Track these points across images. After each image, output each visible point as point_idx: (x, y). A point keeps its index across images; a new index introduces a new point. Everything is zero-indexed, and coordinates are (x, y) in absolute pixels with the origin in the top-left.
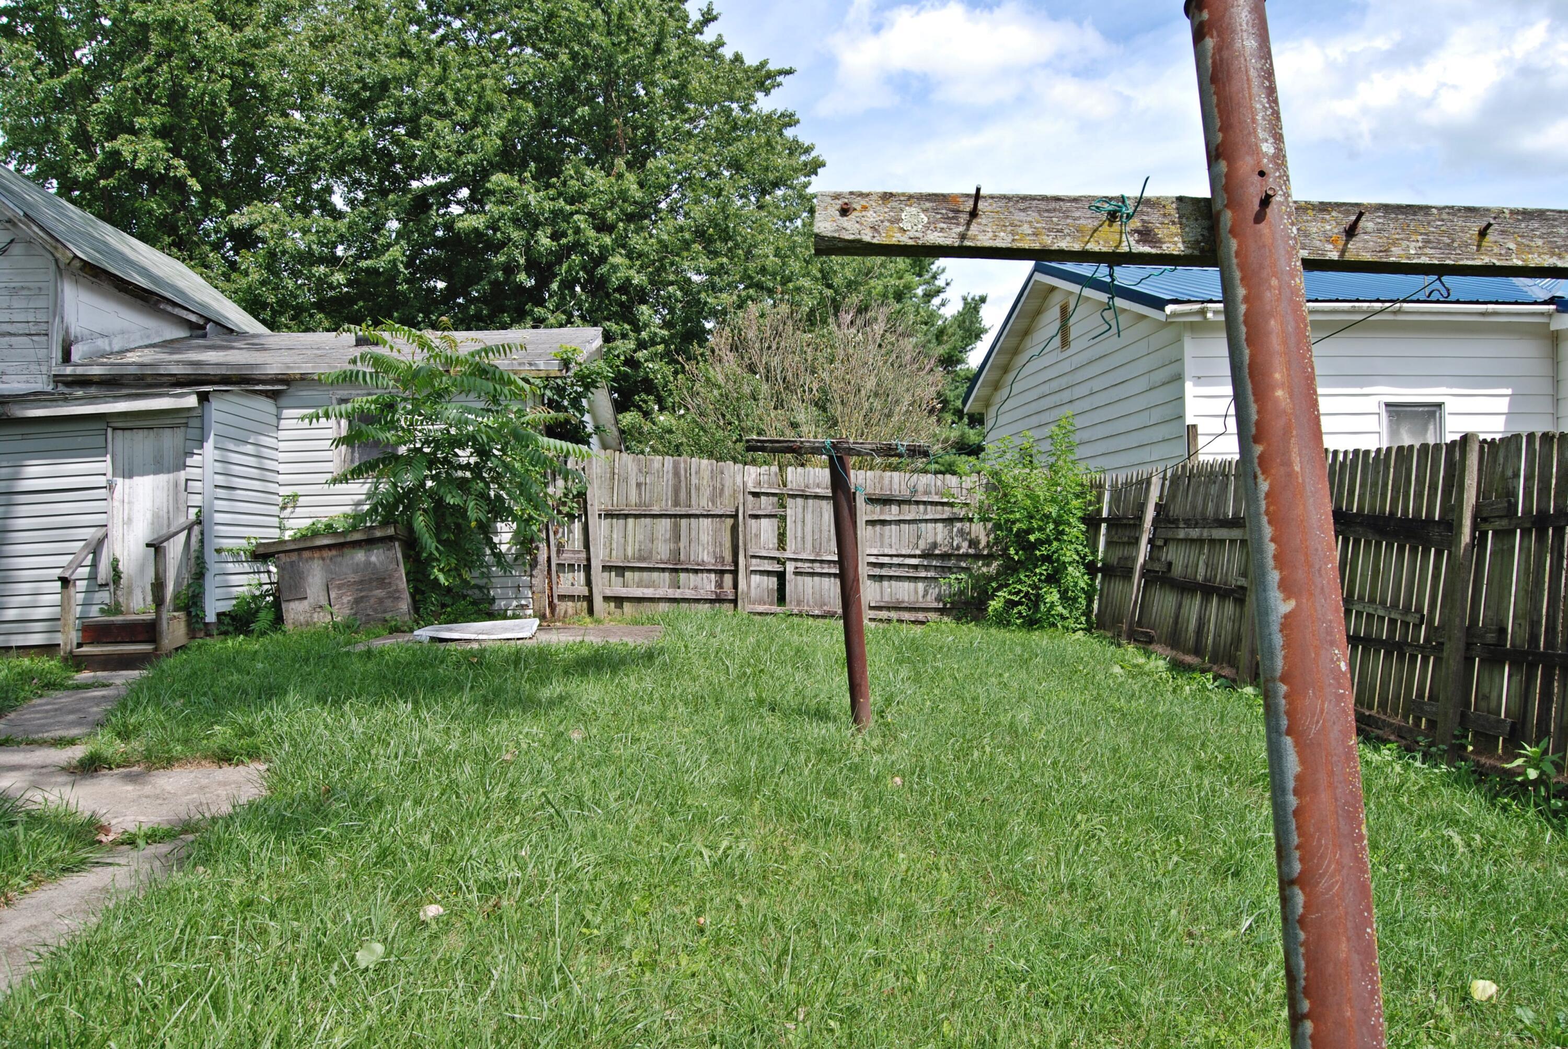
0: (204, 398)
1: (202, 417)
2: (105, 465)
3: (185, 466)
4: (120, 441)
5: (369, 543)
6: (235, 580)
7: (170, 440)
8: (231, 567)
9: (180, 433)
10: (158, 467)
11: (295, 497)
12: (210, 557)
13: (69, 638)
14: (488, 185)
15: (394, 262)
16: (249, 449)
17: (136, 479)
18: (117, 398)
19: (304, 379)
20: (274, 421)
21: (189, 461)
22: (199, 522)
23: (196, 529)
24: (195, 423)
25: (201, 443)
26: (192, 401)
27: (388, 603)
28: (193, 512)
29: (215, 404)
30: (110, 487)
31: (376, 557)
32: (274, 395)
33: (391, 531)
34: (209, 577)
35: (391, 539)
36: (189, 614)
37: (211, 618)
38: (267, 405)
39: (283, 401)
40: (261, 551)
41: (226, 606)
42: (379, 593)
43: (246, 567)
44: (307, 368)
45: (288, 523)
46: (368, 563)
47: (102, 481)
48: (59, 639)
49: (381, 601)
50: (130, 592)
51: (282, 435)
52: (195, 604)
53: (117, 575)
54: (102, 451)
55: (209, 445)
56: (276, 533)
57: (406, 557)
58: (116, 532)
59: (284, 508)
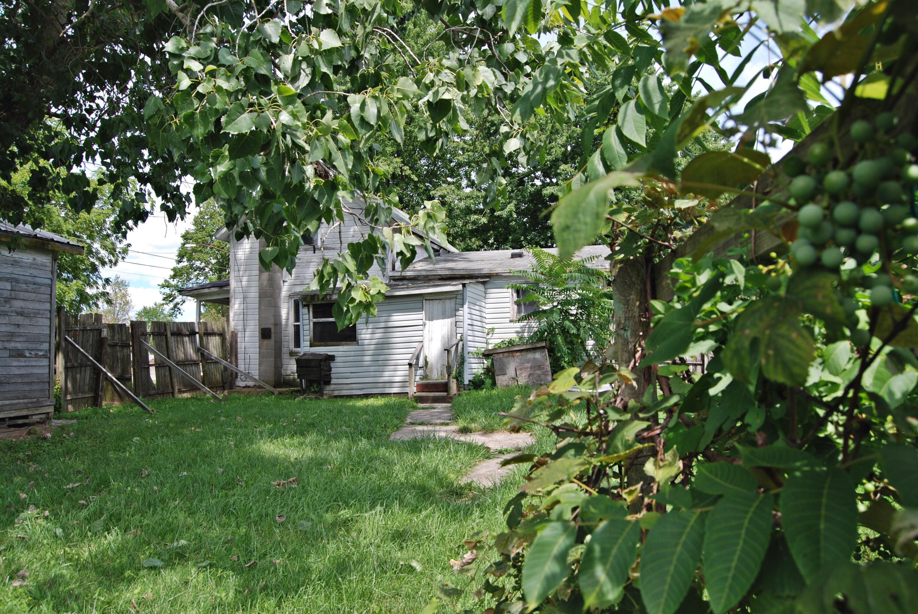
0: (464, 285)
1: (463, 294)
2: (421, 315)
3: (455, 316)
4: (426, 304)
5: (534, 349)
6: (474, 366)
7: (449, 304)
8: (473, 360)
9: (453, 301)
10: (444, 316)
11: (493, 329)
12: (466, 355)
13: (412, 390)
14: (559, 171)
15: (510, 212)
16: (477, 308)
17: (435, 321)
18: (429, 287)
19: (498, 276)
20: (483, 295)
21: (457, 313)
22: (461, 340)
23: (461, 343)
24: (460, 297)
25: (462, 305)
26: (460, 287)
27: (543, 377)
28: (459, 335)
29: (468, 288)
30: (424, 325)
31: (538, 355)
32: (484, 283)
33: (543, 344)
34: (466, 364)
35: (543, 347)
36: (457, 380)
37: (466, 382)
38: (481, 287)
39: (488, 286)
40: (487, 353)
41: (471, 377)
42: (538, 372)
43: (476, 361)
44: (499, 270)
45: (490, 341)
46: (534, 359)
47: (420, 322)
48: (407, 390)
49: (539, 376)
50: (432, 371)
51: (488, 301)
52: (460, 376)
53: (426, 362)
54: (422, 309)
55: (466, 306)
56: (484, 345)
57: (550, 356)
58: (426, 344)
59: (488, 334)
